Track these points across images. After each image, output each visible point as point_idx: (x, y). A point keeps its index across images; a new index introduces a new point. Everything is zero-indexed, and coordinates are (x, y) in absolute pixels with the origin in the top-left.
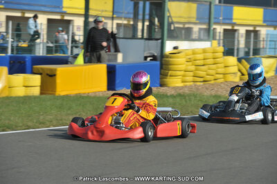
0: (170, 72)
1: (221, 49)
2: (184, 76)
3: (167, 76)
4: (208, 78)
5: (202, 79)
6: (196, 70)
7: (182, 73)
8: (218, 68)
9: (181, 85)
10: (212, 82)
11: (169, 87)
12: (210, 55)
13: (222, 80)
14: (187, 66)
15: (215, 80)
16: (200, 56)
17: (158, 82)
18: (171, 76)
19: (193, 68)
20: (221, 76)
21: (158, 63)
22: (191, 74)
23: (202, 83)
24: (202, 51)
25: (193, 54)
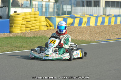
0: (14, 25)
1: (38, 13)
2: (21, 27)
3: (13, 27)
4: (32, 28)
5: (29, 29)
6: (27, 24)
7: (20, 25)
8: (37, 23)
9: (20, 32)
10: (34, 30)
11: (14, 33)
12: (33, 16)
13: (38, 29)
14: (23, 22)
15: (35, 29)
16: (28, 17)
17: (9, 31)
18: (14, 27)
19: (25, 23)
20: (38, 27)
21: (8, 20)
22: (24, 26)
23: (29, 31)
24: (29, 14)
25: (25, 15)
